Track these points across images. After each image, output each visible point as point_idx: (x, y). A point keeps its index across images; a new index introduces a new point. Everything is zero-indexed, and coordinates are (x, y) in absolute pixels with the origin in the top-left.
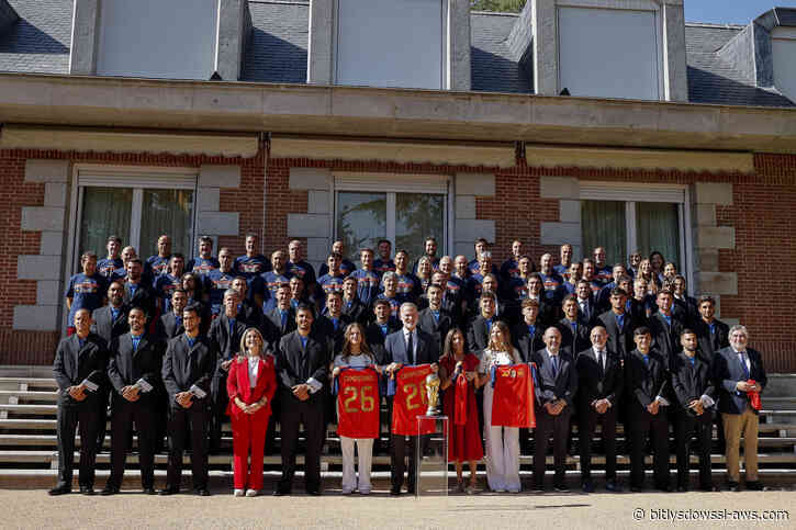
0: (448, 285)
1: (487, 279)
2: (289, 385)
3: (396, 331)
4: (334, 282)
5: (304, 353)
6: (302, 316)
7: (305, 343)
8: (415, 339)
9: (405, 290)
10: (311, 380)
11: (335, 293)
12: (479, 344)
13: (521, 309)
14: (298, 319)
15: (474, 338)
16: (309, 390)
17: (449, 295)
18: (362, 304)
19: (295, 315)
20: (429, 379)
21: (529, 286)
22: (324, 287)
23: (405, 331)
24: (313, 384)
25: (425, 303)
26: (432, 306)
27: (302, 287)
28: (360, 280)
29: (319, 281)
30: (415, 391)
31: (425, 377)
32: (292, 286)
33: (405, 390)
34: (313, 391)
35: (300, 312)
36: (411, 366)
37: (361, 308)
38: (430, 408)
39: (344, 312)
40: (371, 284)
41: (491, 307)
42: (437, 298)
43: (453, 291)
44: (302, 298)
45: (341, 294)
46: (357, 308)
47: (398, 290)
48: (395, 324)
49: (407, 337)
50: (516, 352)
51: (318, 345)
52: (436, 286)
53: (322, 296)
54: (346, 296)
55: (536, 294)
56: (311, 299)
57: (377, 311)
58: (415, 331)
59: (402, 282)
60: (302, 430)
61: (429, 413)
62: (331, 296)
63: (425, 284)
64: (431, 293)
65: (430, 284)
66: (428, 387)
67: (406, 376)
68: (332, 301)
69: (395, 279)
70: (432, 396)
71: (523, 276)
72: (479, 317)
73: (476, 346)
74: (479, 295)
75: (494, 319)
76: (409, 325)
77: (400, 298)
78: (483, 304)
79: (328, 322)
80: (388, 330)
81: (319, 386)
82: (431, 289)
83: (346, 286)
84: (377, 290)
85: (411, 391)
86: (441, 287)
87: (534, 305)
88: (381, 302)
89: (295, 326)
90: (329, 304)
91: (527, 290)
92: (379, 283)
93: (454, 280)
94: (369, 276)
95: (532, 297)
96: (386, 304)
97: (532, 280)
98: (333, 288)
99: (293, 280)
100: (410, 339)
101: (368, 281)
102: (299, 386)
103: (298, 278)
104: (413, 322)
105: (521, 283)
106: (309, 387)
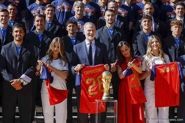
0: (120, 10)
1: (147, 6)
2: (8, 79)
3: (81, 42)
4: (39, 8)
5: (18, 57)
6: (17, 31)
7: (19, 50)
8: (94, 48)
9: (89, 14)
10: (23, 76)
11: (40, 16)
12: (141, 51)
13: (170, 27)
14: (14, 34)
15: (137, 47)
16: (22, 84)
17: (120, 17)
18: (59, 24)
19: (12, 31)
20: (104, 74)
21: (176, 11)
22: (33, 12)
23: (87, 42)
24: (25, 79)
25: (103, 23)
26: (108, 25)
27: (16, 12)
28: (58, 7)
29: (29, 7)
30: (94, 83)
31: (100, 74)
32: (9, 11)
33: (87, 83)
34: (25, 83)
35: (16, 29)
36: (91, 66)
37: (58, 27)
38: (105, 94)
39: (46, 29)
40: (66, 10)
41: (149, 25)
42: (111, 19)
43: (123, 15)
44: (17, 19)
45: (44, 16)
46: (55, 27)
47: (84, 14)
48: (81, 37)
49: (88, 46)
50: (167, 57)
51: (28, 52)
52: (111, 11)
53: (31, 18)
54: (47, 19)
55: (181, 17)
56: (24, 20)
57: (68, 28)
58: (93, 42)
59: (87, 8)
60: (17, 111)
61: (104, 98)
62: (37, 18)
63: (103, 10)
64: (107, 16)
65: (107, 10)
66: (103, 80)
67: (87, 73)
68: (38, 21)
69: (82, 6)
70: (106, 86)
71: (172, 4)
72: (141, 33)
73: (139, 53)
74: (141, 18)
75: (152, 33)
76: (90, 38)
77: (84, 19)
78: (144, 24)
79: (36, 36)
80: (76, 41)
81: (29, 80)
82: (108, 13)
83: (47, 11)
84: (70, 14)
85: (91, 84)
86: (114, 12)
87: (179, 24)
88: (71, 22)
89: (12, 39)
90: (36, 23)
91: (175, 14)
92: (71, 10)
93: (124, 7)
94: (64, 5)
95: (178, 19)
96: (75, 23)
97: (178, 7)
98: (39, 13)
99: (10, 7)
100: (91, 47)
101: (63, 8)
102: (15, 80)
103: (14, 5)
104: (92, 35)
105: (171, 9)
106: (22, 81)
